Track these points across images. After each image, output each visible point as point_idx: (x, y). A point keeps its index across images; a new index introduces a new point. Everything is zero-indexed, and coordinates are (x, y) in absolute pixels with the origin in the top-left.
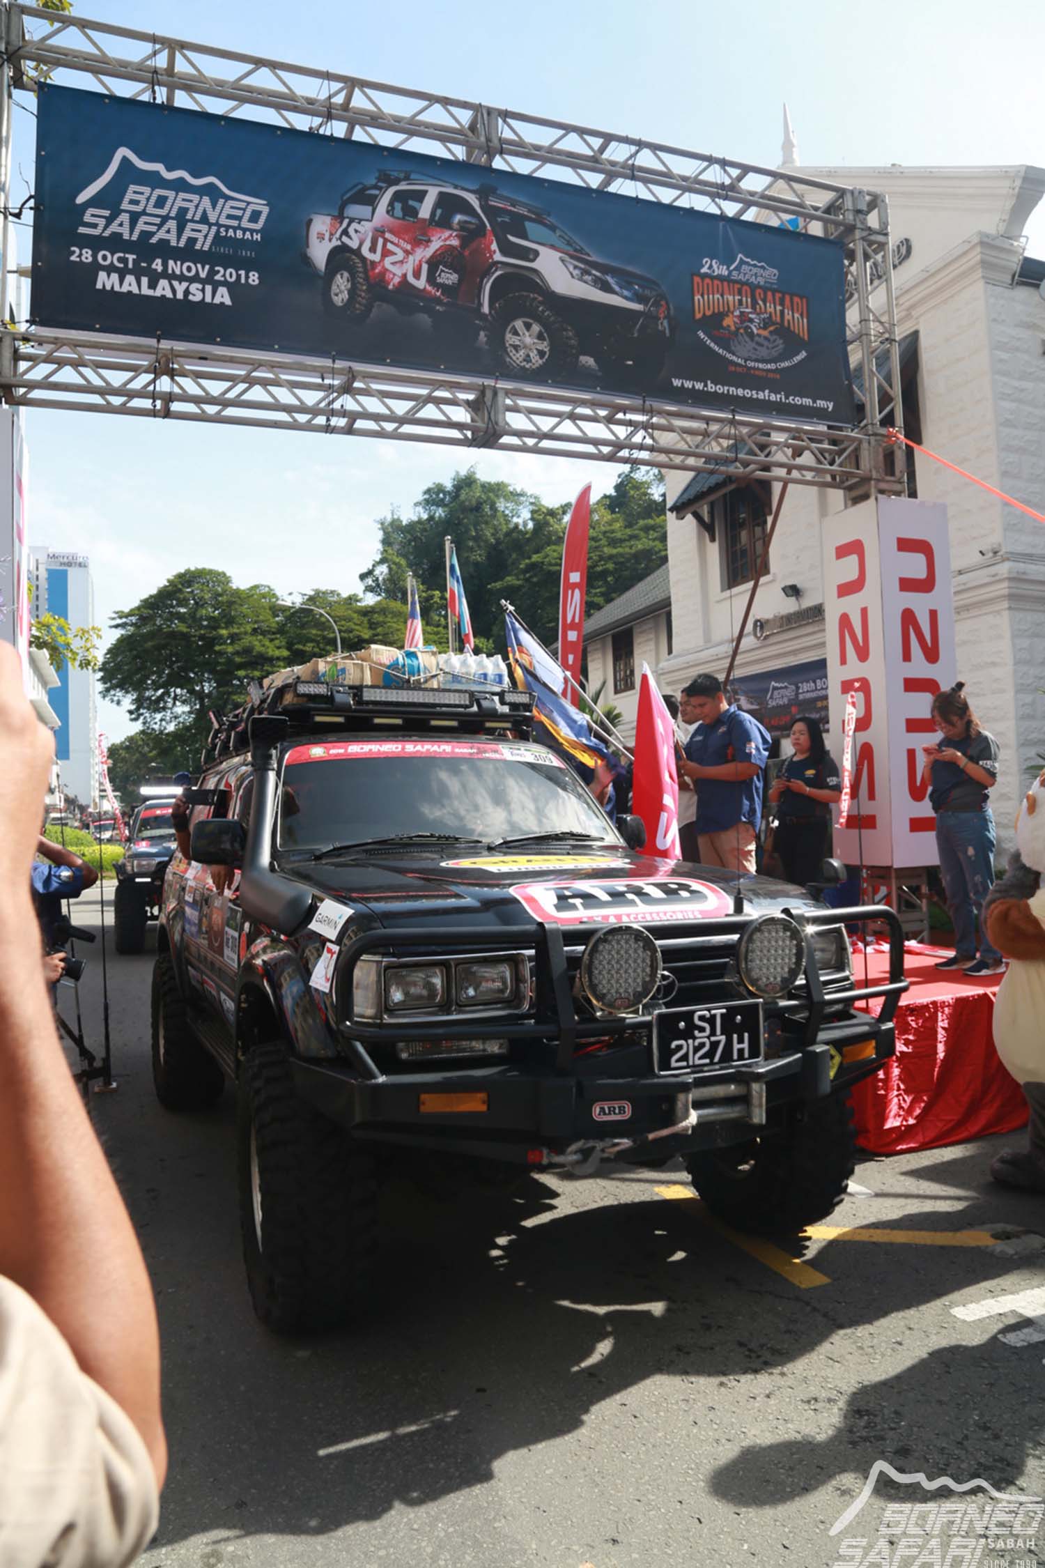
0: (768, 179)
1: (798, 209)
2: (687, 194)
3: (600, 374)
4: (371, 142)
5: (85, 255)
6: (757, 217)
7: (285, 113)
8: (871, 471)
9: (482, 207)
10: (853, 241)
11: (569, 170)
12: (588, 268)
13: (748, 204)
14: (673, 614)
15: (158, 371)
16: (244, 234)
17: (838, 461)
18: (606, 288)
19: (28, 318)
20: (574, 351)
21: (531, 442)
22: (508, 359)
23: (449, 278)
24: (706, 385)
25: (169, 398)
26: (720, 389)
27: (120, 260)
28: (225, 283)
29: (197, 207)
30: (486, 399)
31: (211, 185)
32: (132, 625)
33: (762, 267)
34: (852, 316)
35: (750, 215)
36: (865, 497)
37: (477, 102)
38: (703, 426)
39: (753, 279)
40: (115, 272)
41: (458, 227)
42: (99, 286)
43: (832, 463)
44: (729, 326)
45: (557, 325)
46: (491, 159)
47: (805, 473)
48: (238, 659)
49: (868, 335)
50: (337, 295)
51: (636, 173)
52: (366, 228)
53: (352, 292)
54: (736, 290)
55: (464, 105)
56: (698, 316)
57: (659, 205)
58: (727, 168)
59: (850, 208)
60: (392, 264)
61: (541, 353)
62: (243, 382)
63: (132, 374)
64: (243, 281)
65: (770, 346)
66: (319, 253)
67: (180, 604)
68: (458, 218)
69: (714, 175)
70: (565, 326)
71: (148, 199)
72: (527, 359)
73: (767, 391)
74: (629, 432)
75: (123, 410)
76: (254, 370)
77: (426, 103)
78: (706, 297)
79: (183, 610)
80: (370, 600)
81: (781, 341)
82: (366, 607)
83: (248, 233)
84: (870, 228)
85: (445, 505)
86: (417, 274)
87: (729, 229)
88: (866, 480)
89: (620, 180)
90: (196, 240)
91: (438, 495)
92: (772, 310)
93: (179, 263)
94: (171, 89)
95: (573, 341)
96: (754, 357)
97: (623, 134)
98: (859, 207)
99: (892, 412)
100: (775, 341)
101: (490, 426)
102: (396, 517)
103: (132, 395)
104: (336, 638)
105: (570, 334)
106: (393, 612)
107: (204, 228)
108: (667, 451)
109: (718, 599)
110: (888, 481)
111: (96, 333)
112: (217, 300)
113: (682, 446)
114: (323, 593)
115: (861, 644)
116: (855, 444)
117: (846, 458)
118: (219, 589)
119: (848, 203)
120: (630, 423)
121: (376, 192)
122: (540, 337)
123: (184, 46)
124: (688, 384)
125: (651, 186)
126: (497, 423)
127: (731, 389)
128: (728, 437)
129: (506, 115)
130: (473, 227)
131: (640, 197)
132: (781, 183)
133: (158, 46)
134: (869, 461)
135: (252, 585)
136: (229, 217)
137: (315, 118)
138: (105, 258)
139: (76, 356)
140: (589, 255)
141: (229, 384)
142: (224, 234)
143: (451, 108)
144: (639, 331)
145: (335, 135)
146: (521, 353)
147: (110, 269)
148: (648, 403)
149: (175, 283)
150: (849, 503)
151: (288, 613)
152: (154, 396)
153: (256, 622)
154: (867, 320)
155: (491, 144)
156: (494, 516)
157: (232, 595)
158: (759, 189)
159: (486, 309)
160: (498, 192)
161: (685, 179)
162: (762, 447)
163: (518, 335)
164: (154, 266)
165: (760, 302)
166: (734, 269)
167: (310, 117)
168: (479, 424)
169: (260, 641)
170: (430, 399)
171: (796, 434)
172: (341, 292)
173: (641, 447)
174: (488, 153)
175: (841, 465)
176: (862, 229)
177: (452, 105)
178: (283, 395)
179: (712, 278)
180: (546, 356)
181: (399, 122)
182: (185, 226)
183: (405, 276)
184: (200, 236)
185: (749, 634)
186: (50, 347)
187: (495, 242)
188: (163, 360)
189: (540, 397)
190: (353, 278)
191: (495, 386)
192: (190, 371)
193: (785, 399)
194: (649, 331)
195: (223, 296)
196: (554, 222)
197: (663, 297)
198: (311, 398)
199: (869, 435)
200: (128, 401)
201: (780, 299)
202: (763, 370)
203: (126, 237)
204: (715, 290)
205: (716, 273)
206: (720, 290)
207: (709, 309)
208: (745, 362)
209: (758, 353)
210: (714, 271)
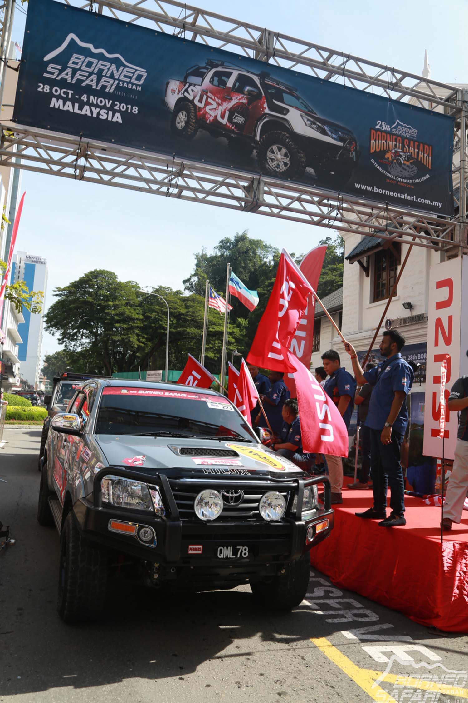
0: (418, 81)
1: (432, 99)
2: (372, 86)
3: (316, 178)
4: (204, 43)
5: (46, 88)
6: (410, 101)
7: (160, 24)
9: (261, 84)
10: (460, 117)
11: (308, 68)
12: (315, 121)
13: (404, 94)
14: (343, 313)
15: (79, 155)
16: (132, 86)
17: (441, 235)
18: (324, 132)
19: (11, 118)
20: (303, 165)
21: (276, 211)
22: (267, 166)
23: (240, 120)
24: (373, 189)
25: (84, 169)
26: (381, 191)
27: (64, 93)
28: (119, 111)
29: (109, 69)
30: (254, 186)
32: (64, 295)
33: (409, 128)
34: (456, 160)
35: (406, 99)
36: (456, 256)
37: (264, 28)
38: (369, 210)
39: (403, 134)
40: (61, 99)
41: (247, 93)
42: (52, 106)
43: (438, 236)
44: (388, 158)
45: (295, 150)
46: (268, 59)
47: (422, 239)
48: (116, 318)
49: (464, 168)
50: (179, 123)
51: (345, 72)
52: (198, 89)
53: (187, 123)
54: (394, 140)
55: (256, 28)
56: (372, 151)
57: (355, 90)
58: (395, 74)
59: (460, 99)
60: (210, 109)
61: (286, 164)
62: (123, 165)
63: (64, 155)
64: (129, 111)
65: (410, 170)
66: (172, 100)
67: (90, 287)
68: (248, 88)
69: (387, 77)
70: (299, 150)
71: (83, 62)
72: (278, 166)
73: (406, 195)
74: (329, 210)
75: (58, 173)
76: (130, 159)
77: (236, 26)
78: (377, 141)
79: (91, 290)
80: (187, 294)
81: (416, 168)
82: (184, 297)
83: (134, 86)
85: (230, 249)
86: (223, 116)
87: (393, 106)
88: (456, 247)
89: (337, 76)
90: (106, 87)
91: (226, 243)
92: (413, 151)
93: (96, 98)
94: (102, 6)
95: (303, 159)
96: (400, 175)
97: (341, 51)
98: (465, 100)
100: (413, 168)
101: (255, 200)
102: (204, 253)
103: (65, 165)
104: (167, 311)
105: (302, 155)
106: (198, 301)
107: (111, 81)
108: (349, 222)
109: (367, 307)
111: (48, 131)
112: (115, 119)
113: (358, 220)
114: (164, 288)
115: (447, 336)
116: (453, 226)
117: (446, 234)
118: (111, 281)
119: (459, 97)
120: (330, 206)
121: (205, 71)
122: (286, 155)
124: (364, 187)
125: (352, 80)
126: (258, 199)
127: (387, 192)
128: (383, 218)
129: (278, 36)
130: (256, 94)
131: (346, 85)
132: (423, 84)
134: (459, 237)
135: (128, 281)
136: (125, 76)
137: (176, 28)
138: (56, 91)
139: (36, 142)
140: (316, 114)
141: (116, 165)
142: (122, 85)
143: (249, 30)
144: (339, 156)
145: (186, 38)
146: (275, 163)
147: (59, 97)
148: (340, 195)
150: (446, 258)
151: (144, 297)
152: (75, 167)
153: (128, 300)
154: (464, 161)
155: (269, 51)
156: (255, 257)
157: (117, 285)
158: (410, 86)
159: (258, 138)
160: (270, 76)
161: (371, 78)
162: (401, 225)
163: (274, 153)
164: (82, 98)
165: (406, 147)
166: (394, 128)
167: (174, 28)
168: (249, 199)
169: (129, 309)
170: (223, 184)
171: (420, 219)
172: (181, 122)
173: (335, 219)
174: (267, 55)
175: (443, 238)
176: (466, 111)
177: (250, 28)
178: (145, 174)
179: (382, 131)
180: (288, 166)
181: (221, 35)
182: (101, 79)
183: (216, 116)
184: (109, 85)
185: (383, 327)
186: (21, 135)
187: (266, 103)
188: (82, 148)
189: (283, 188)
190: (188, 115)
191: (259, 179)
192: (97, 156)
193: (416, 199)
194: (345, 157)
195: (118, 118)
196: (299, 95)
197: (354, 139)
198: (160, 176)
199: (460, 223)
200: (62, 169)
201: (417, 145)
202: (405, 183)
203: (69, 81)
204: (383, 138)
205: (384, 129)
206: (385, 139)
207: (378, 148)
208: (396, 178)
209: (402, 173)
210: (382, 128)
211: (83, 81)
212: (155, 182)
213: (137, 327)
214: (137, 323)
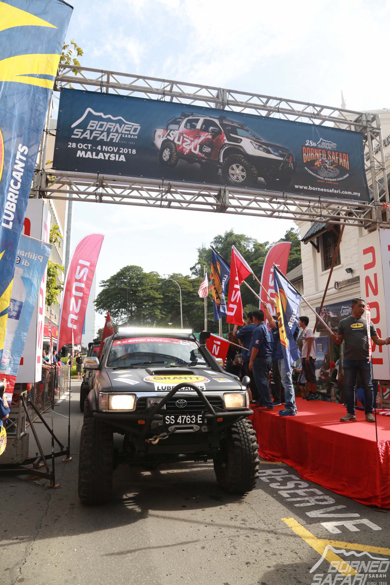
0: (333, 110)
1: (344, 121)
2: (300, 117)
3: (266, 184)
4: (179, 102)
5: (73, 145)
6: (329, 125)
7: (148, 94)
8: (376, 219)
9: (220, 124)
10: (366, 132)
11: (254, 110)
12: (261, 145)
13: (324, 120)
14: (304, 281)
15: (98, 186)
16: (131, 136)
18: (268, 152)
19: (52, 167)
20: (256, 176)
21: (239, 210)
22: (230, 179)
23: (208, 150)
24: (308, 187)
25: (101, 195)
26: (314, 189)
27: (86, 146)
28: (123, 154)
30: (221, 194)
31: (120, 119)
32: (107, 285)
33: (330, 143)
36: (375, 230)
37: (219, 87)
38: (307, 203)
39: (326, 147)
40: (84, 151)
41: (211, 131)
42: (78, 156)
43: (360, 217)
44: (317, 165)
45: (249, 166)
46: (224, 107)
47: (349, 221)
48: (144, 298)
49: (374, 167)
50: (165, 157)
51: (280, 110)
52: (177, 133)
53: (170, 156)
54: (320, 152)
55: (214, 88)
56: (305, 161)
57: (289, 121)
58: (315, 107)
59: (365, 120)
60: (186, 145)
61: (243, 177)
62: (129, 189)
63: (87, 187)
64: (130, 153)
65: (334, 172)
66: (159, 142)
67: (125, 279)
68: (211, 128)
69: (310, 110)
70: (252, 166)
71: (97, 125)
72: (237, 179)
73: (333, 190)
74: (278, 206)
75: (85, 200)
76: (132, 185)
77: (200, 88)
78: (308, 154)
79: (125, 280)
80: (194, 277)
82: (192, 280)
83: (132, 136)
84: (373, 127)
85: (222, 243)
86: (195, 149)
87: (316, 129)
89: (274, 113)
90: (113, 139)
91: (219, 239)
92: (335, 158)
93: (107, 147)
94: (107, 87)
95: (255, 172)
96: (327, 176)
97: (275, 96)
98: (368, 120)
99: (384, 196)
100: (336, 170)
101: (223, 204)
102: (204, 247)
103: (89, 194)
104: (179, 291)
105: (254, 169)
107: (117, 135)
108: (294, 213)
109: (321, 274)
110: (384, 223)
111: (77, 173)
112: (120, 160)
113: (300, 211)
114: (176, 274)
115: (375, 288)
116: (370, 208)
117: (366, 214)
118: (139, 273)
119: (364, 118)
120: (279, 203)
121: (181, 120)
122: (243, 171)
123: (112, 73)
124: (301, 187)
125: (285, 114)
126: (225, 203)
127: (318, 189)
128: (318, 207)
129: (229, 91)
130: (217, 131)
131: (281, 118)
132: (337, 112)
133: (103, 74)
134: (376, 216)
136: (126, 130)
139: (69, 181)
140: (261, 140)
141: (124, 190)
142: (124, 136)
143: (209, 90)
144: (281, 167)
145: (166, 100)
146: (235, 176)
147: (82, 150)
148: (285, 195)
149: (105, 154)
150: (369, 232)
151: (163, 282)
152: (96, 194)
153: (152, 285)
154: (374, 161)
155: (224, 102)
156: (240, 247)
157: (143, 275)
158: (328, 114)
159: (221, 161)
160: (226, 118)
161: (299, 112)
163: (234, 170)
164: (98, 148)
165: (330, 156)
166: (319, 144)
167: (158, 95)
168: (219, 203)
169: (153, 292)
170: (199, 195)
172: (166, 156)
173: (283, 211)
174: (223, 105)
175: (364, 217)
176: (370, 128)
178: (144, 194)
179: (310, 147)
180: (245, 178)
181: (190, 95)
182: (109, 134)
183: (190, 149)
184: (115, 137)
185: (332, 288)
186: (59, 177)
187: (225, 137)
188: (100, 181)
189: (243, 193)
190: (171, 151)
191: (225, 189)
192: (110, 185)
193: (341, 192)
194: (285, 167)
195: (123, 158)
196: (248, 129)
197: (291, 155)
198: (154, 194)
199: (376, 206)
200: (87, 196)
201: (337, 154)
202: (331, 181)
203: (88, 138)
204: (312, 152)
205: (312, 145)
206: (313, 152)
207: (309, 159)
208: (324, 178)
209: (329, 175)
210: (311, 145)
211: (98, 137)
212: (152, 199)
213: (160, 304)
214: (159, 301)
